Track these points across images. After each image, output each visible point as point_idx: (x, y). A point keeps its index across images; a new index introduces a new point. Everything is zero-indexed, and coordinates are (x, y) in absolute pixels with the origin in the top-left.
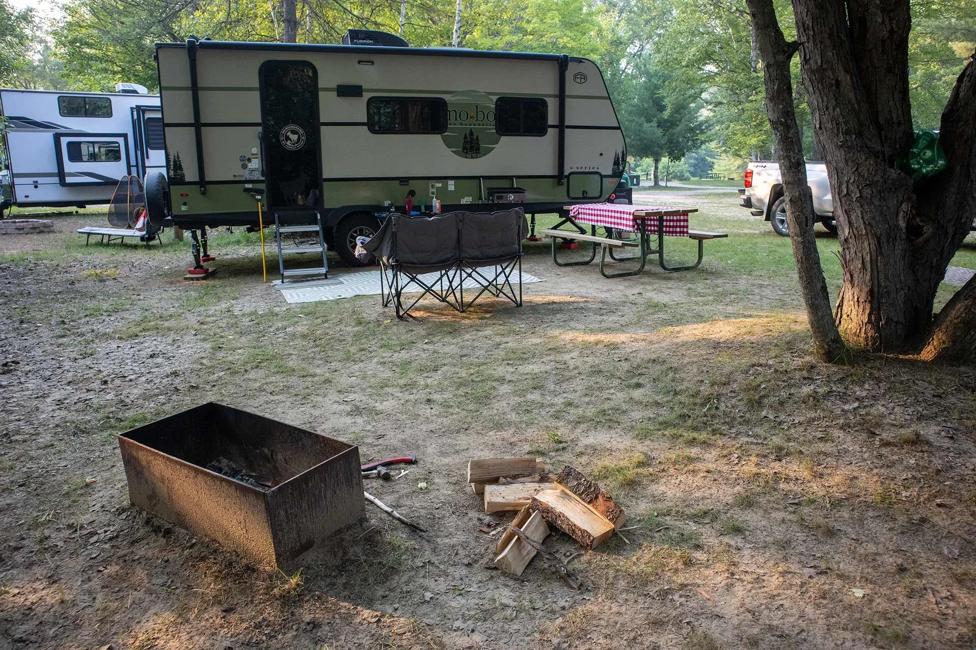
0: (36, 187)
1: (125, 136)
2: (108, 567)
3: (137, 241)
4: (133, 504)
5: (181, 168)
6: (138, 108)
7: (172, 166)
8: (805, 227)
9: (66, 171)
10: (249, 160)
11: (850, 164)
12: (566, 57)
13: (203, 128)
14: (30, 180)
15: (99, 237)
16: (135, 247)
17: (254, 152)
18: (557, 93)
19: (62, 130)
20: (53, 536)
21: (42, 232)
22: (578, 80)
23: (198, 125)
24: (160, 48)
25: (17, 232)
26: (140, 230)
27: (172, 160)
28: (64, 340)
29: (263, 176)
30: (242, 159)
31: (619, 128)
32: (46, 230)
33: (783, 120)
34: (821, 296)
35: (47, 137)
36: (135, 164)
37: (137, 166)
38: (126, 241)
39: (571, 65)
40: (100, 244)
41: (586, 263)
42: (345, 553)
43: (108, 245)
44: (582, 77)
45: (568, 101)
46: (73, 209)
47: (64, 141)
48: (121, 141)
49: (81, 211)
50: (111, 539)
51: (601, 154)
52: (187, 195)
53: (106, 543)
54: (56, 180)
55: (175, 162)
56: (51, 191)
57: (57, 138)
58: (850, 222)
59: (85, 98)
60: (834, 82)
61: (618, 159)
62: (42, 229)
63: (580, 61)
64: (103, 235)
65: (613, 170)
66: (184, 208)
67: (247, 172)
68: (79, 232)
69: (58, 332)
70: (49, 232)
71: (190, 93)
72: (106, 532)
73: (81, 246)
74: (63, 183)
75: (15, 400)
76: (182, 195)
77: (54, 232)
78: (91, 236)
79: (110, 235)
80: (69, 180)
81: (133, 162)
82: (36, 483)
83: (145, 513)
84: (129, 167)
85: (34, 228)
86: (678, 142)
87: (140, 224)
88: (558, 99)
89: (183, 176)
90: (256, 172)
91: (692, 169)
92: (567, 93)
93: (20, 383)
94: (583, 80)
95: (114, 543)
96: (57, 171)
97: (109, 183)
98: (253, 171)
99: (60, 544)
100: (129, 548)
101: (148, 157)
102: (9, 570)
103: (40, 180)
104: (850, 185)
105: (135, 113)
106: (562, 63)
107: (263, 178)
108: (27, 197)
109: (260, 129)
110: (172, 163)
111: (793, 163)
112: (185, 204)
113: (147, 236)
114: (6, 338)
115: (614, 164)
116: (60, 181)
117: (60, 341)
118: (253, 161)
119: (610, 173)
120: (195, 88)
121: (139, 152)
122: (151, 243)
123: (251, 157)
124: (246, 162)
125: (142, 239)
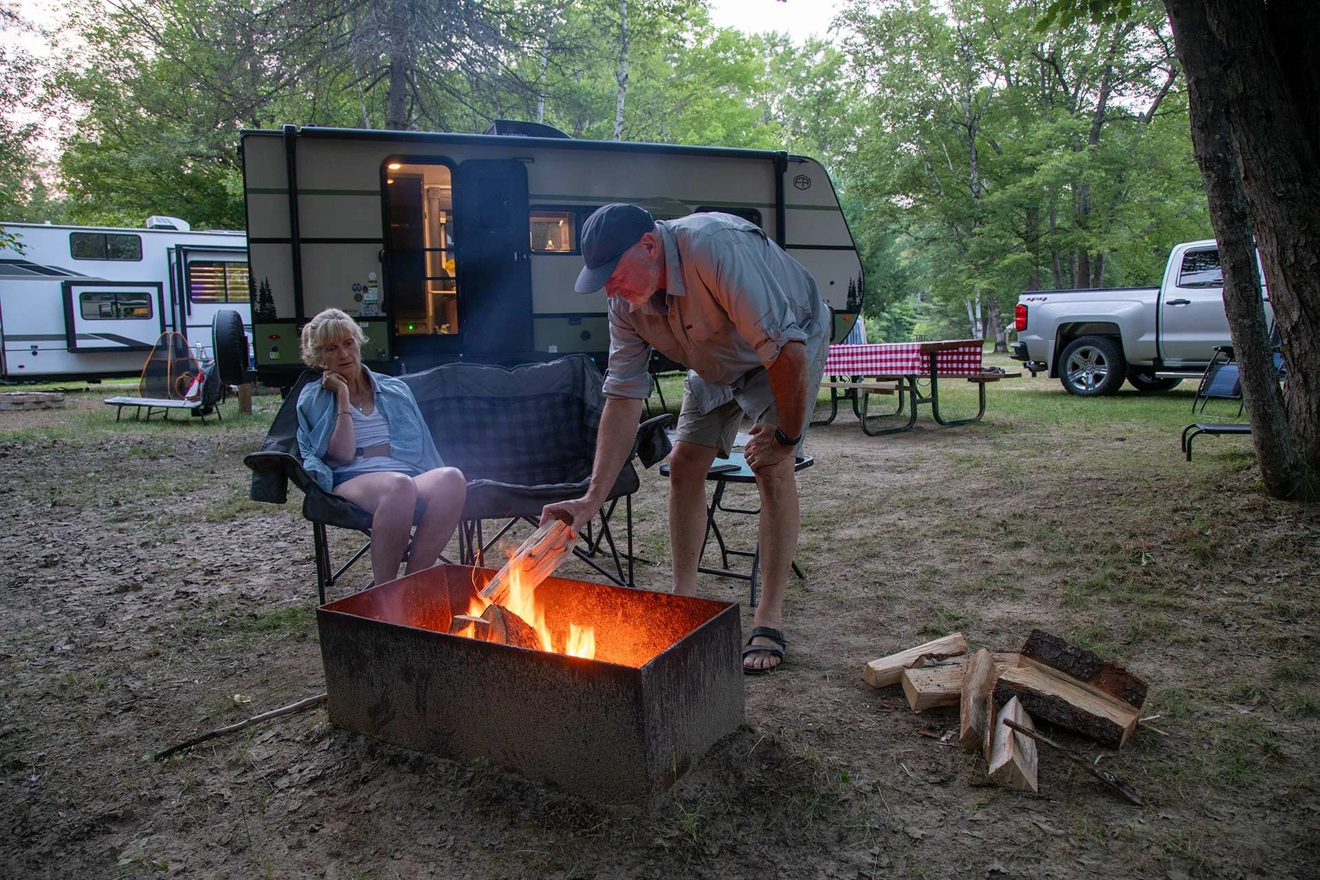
0: (35, 353)
1: (159, 285)
2: (326, 824)
3: (187, 414)
4: (336, 727)
5: (270, 300)
6: (179, 248)
7: (258, 297)
8: (1254, 303)
9: (78, 332)
10: (366, 289)
11: (1295, 221)
12: (785, 154)
13: (303, 246)
14: (28, 345)
15: (134, 410)
16: (185, 423)
17: (372, 279)
18: (774, 202)
19: (74, 278)
20: (208, 781)
21: (48, 408)
22: (800, 185)
23: (295, 241)
24: (247, 136)
25: (14, 407)
26: (193, 399)
27: (258, 288)
28: (125, 524)
29: (383, 311)
30: (356, 287)
31: (853, 248)
32: (54, 405)
33: (1221, 155)
34: (1276, 402)
35: (53, 287)
36: (171, 323)
37: (174, 326)
38: (171, 414)
39: (791, 167)
40: (135, 419)
41: (825, 424)
42: (740, 777)
43: (147, 421)
44: (803, 181)
45: (788, 213)
46: (83, 385)
47: (76, 291)
48: (153, 291)
49: (92, 386)
50: (312, 781)
51: (832, 283)
52: (277, 337)
53: (304, 788)
54: (63, 344)
55: (262, 291)
56: (54, 360)
57: (67, 288)
58: (1301, 302)
59: (105, 235)
60: (1263, 113)
61: (854, 288)
62: (50, 404)
63: (801, 160)
64: (140, 406)
65: (849, 304)
66: (273, 355)
67: (362, 305)
68: (107, 403)
69: (112, 514)
70: (58, 408)
71: (286, 198)
72: (300, 771)
73: (109, 422)
74: (72, 348)
75: (77, 598)
76: (271, 337)
77: (64, 408)
78: (123, 408)
79: (150, 407)
80: (81, 344)
81: (169, 321)
82: (150, 705)
83: (361, 739)
84: (163, 326)
85: (38, 403)
86: (876, 293)
87: (192, 392)
88: (774, 210)
89: (273, 311)
90: (375, 306)
91: (884, 334)
92: (787, 201)
93: (77, 576)
94: (806, 185)
95: (321, 786)
96: (64, 332)
97: (136, 348)
98: (369, 304)
99: (226, 792)
100: (351, 793)
101: (189, 314)
102: (152, 834)
103: (41, 344)
104: (1300, 250)
105: (174, 256)
106: (778, 162)
107: (384, 315)
108: (21, 367)
109: (380, 247)
110: (258, 293)
111: (1236, 214)
112: (275, 350)
113: (202, 407)
114: (36, 525)
115: (849, 296)
116: (69, 345)
117: (121, 525)
118: (371, 290)
119: (844, 308)
120: (293, 192)
121: (177, 308)
122: (207, 418)
123: (368, 285)
124: (361, 292)
125: (195, 411)
